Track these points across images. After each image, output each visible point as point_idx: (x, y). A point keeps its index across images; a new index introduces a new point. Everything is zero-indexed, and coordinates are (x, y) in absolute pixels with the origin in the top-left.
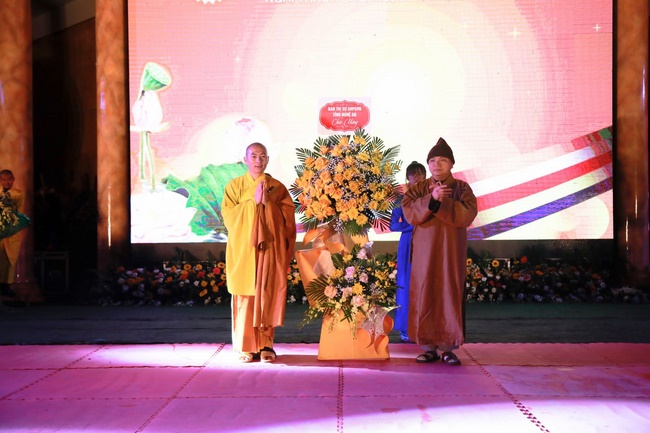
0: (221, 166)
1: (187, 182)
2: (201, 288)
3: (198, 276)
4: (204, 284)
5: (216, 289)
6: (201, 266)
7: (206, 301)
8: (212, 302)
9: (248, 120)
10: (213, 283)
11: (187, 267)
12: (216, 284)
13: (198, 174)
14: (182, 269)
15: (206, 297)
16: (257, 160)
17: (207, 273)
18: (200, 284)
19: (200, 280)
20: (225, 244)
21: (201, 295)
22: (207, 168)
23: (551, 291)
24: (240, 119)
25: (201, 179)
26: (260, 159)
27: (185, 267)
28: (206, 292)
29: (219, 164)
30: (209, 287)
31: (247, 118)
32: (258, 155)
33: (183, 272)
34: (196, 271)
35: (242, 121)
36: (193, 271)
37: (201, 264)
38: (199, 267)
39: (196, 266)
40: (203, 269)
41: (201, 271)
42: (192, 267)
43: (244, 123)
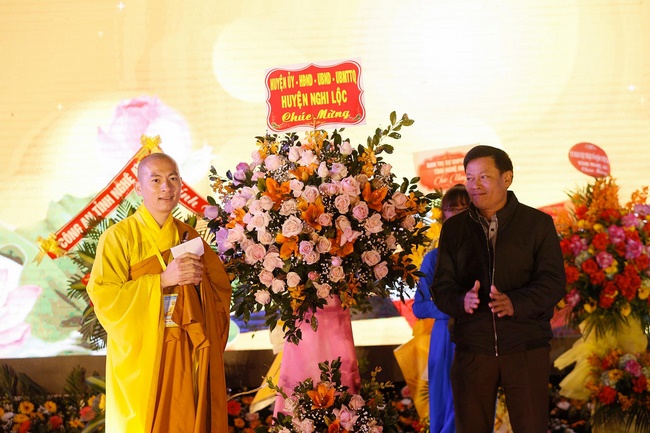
1: (18, 231)
6: (53, 406)
9: (140, 105)
11: (26, 407)
13: (44, 217)
14: (16, 411)
16: (164, 185)
17: (68, 417)
20: (103, 359)
22: (61, 203)
24: (127, 102)
26: (169, 185)
27: (21, 408)
31: (142, 99)
32: (164, 177)
33: (19, 418)
34: (45, 416)
35: (131, 105)
36: (40, 415)
37: (53, 400)
38: (50, 407)
39: (43, 406)
40: (58, 410)
41: (53, 414)
42: (36, 407)
43: (136, 110)
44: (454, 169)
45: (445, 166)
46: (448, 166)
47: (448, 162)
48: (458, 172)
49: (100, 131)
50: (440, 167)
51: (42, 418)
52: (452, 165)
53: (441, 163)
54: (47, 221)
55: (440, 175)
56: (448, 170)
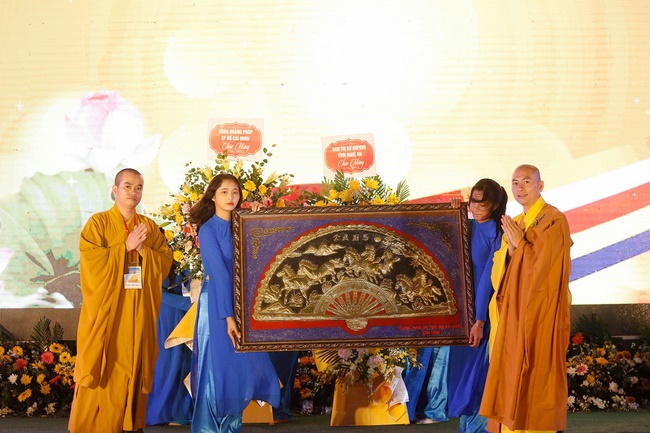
0: (58, 176)
2: (20, 387)
3: (15, 367)
4: (26, 379)
5: (46, 389)
6: (20, 350)
7: (30, 410)
8: (40, 411)
9: (102, 97)
10: (40, 378)
12: (47, 379)
13: (18, 190)
15: (29, 401)
17: (32, 360)
18: (18, 380)
19: (19, 373)
21: (21, 398)
22: (32, 179)
23: (621, 391)
24: (91, 95)
25: (22, 198)
28: (28, 393)
29: (55, 173)
30: (34, 385)
31: (103, 93)
34: (13, 358)
35: (93, 98)
36: (8, 357)
37: (21, 346)
38: (17, 351)
39: (11, 349)
40: (25, 354)
41: (20, 357)
42: (6, 351)
43: (98, 101)
44: (353, 155)
45: (347, 152)
46: (349, 152)
47: (349, 148)
48: (357, 157)
49: (67, 119)
50: (342, 152)
51: (11, 360)
52: (352, 151)
53: (344, 149)
54: (20, 194)
55: (342, 158)
56: (349, 155)
